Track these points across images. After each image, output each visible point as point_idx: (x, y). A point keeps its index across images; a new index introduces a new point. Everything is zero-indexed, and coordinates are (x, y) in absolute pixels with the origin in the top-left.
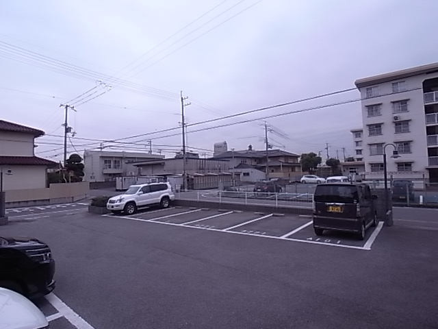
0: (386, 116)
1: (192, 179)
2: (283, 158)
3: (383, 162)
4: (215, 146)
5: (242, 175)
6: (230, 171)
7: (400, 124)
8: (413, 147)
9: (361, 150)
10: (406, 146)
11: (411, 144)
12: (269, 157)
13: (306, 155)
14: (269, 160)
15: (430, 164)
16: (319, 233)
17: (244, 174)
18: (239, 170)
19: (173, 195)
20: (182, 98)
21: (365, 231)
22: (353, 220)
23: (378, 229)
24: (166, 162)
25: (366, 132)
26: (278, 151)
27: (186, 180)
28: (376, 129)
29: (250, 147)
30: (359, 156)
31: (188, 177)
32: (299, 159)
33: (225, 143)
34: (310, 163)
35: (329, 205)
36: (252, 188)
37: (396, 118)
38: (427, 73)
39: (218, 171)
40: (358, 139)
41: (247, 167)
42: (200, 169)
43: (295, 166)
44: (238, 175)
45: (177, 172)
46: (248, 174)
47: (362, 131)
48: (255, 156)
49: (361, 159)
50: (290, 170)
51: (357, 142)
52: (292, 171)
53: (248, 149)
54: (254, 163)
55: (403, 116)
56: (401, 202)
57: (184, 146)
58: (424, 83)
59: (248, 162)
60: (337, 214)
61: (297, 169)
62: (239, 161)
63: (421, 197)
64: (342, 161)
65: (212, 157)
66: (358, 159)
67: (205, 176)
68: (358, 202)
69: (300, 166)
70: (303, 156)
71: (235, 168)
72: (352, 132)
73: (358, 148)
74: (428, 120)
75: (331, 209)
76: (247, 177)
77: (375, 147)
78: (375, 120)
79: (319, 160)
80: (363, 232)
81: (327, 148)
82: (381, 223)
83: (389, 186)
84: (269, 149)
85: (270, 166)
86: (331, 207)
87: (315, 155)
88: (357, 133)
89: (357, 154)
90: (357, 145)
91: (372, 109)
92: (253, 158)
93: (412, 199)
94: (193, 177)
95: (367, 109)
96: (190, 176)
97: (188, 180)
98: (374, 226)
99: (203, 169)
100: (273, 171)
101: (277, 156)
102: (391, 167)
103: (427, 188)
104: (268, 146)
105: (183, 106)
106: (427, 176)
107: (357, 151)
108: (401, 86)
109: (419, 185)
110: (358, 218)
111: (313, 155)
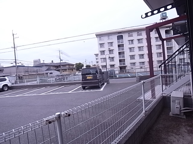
0: (106, 48)
1: (22, 77)
2: (68, 65)
3: (106, 65)
4: (34, 61)
5: (49, 74)
6: (43, 72)
7: (111, 51)
8: (115, 59)
9: (98, 62)
10: (112, 59)
11: (114, 58)
12: (62, 65)
13: (77, 63)
14: (62, 67)
15: (120, 65)
16: (84, 88)
17: (50, 73)
18: (47, 72)
19: (10, 84)
20: (13, 34)
21: (101, 85)
22: (96, 81)
23: (105, 85)
24: (4, 69)
25: (100, 54)
26: (66, 62)
27: (18, 78)
28: (103, 52)
29: (52, 61)
30: (98, 64)
31: (19, 76)
32: (75, 66)
33: (39, 60)
34: (79, 67)
35: (87, 76)
36: (54, 79)
37: (109, 49)
38: (118, 33)
39: (36, 72)
40: (97, 58)
41: (51, 70)
42: (26, 72)
43: (73, 69)
44: (47, 73)
45: (12, 74)
46: (52, 73)
47: (98, 54)
48: (55, 65)
49: (98, 65)
50: (71, 71)
51: (97, 59)
52: (72, 71)
53: (51, 62)
54: (55, 68)
55: (112, 48)
56: (112, 77)
57: (16, 60)
58: (117, 37)
59: (52, 68)
60: (90, 80)
61: (74, 70)
62: (47, 68)
63: (118, 76)
64: (91, 66)
65: (33, 66)
66: (97, 65)
67: (29, 75)
68: (98, 74)
69: (75, 69)
70: (76, 64)
71: (45, 71)
72: (95, 55)
73: (97, 61)
74: (119, 49)
75: (88, 78)
76: (51, 75)
77: (103, 59)
78: (102, 49)
79: (83, 66)
80: (100, 85)
81: (86, 61)
82: (106, 83)
83: (108, 70)
84: (61, 62)
85: (62, 69)
86: (88, 77)
87: (81, 63)
88: (97, 55)
89: (97, 63)
90: (97, 60)
91: (102, 45)
92: (54, 66)
93: (115, 76)
94: (22, 76)
95: (100, 45)
96: (20, 76)
97: (19, 78)
98: (103, 84)
99: (28, 72)
100: (63, 71)
101: (65, 65)
102: (108, 67)
103: (119, 73)
104: (61, 60)
105: (14, 38)
106: (119, 69)
107: (97, 62)
108: (110, 37)
109: (117, 72)
110: (98, 80)
111: (80, 64)
